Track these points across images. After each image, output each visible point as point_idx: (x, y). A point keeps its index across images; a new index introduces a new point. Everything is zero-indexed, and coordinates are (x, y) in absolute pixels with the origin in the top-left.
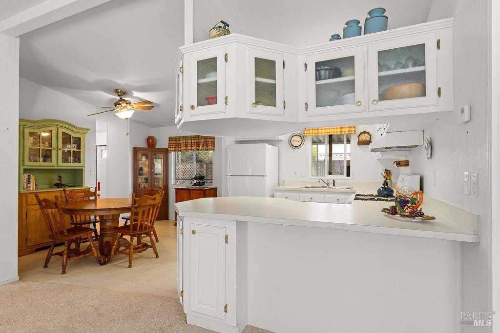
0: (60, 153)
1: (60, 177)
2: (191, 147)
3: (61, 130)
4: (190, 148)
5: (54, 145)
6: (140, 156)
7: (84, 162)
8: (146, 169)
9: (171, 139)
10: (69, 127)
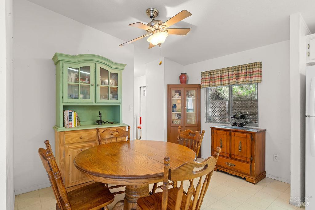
0: (98, 89)
1: (100, 114)
2: (229, 80)
3: (99, 66)
4: (227, 82)
5: (92, 81)
6: (173, 92)
7: (121, 98)
8: (179, 106)
9: (203, 74)
10: (106, 62)
